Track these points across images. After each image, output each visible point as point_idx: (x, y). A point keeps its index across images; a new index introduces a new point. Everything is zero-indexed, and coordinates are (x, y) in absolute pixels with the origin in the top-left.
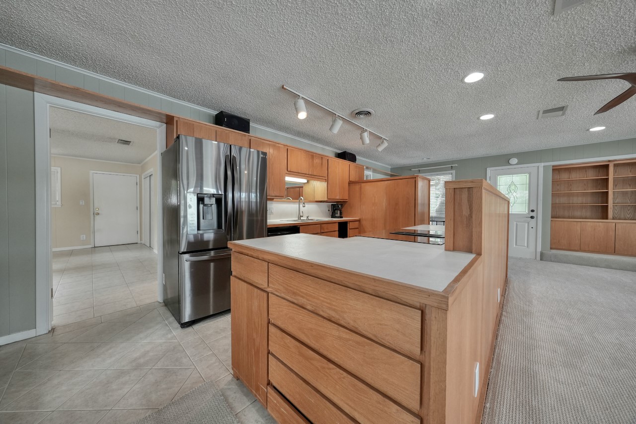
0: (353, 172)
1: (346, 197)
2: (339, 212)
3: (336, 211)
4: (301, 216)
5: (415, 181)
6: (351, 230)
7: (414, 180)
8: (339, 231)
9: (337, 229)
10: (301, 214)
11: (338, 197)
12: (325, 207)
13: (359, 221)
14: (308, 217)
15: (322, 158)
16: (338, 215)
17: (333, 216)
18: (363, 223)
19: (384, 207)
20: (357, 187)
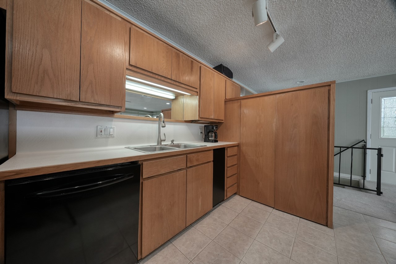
0: (229, 90)
1: (222, 117)
2: (213, 134)
3: (210, 134)
4: (161, 141)
5: (329, 91)
6: (228, 158)
7: (327, 88)
8: (213, 161)
9: (212, 159)
10: (163, 138)
11: (213, 116)
12: (197, 128)
13: (238, 146)
14: (172, 141)
15: (192, 61)
16: (213, 138)
17: (206, 140)
18: (244, 148)
19: (274, 129)
20: (236, 105)
